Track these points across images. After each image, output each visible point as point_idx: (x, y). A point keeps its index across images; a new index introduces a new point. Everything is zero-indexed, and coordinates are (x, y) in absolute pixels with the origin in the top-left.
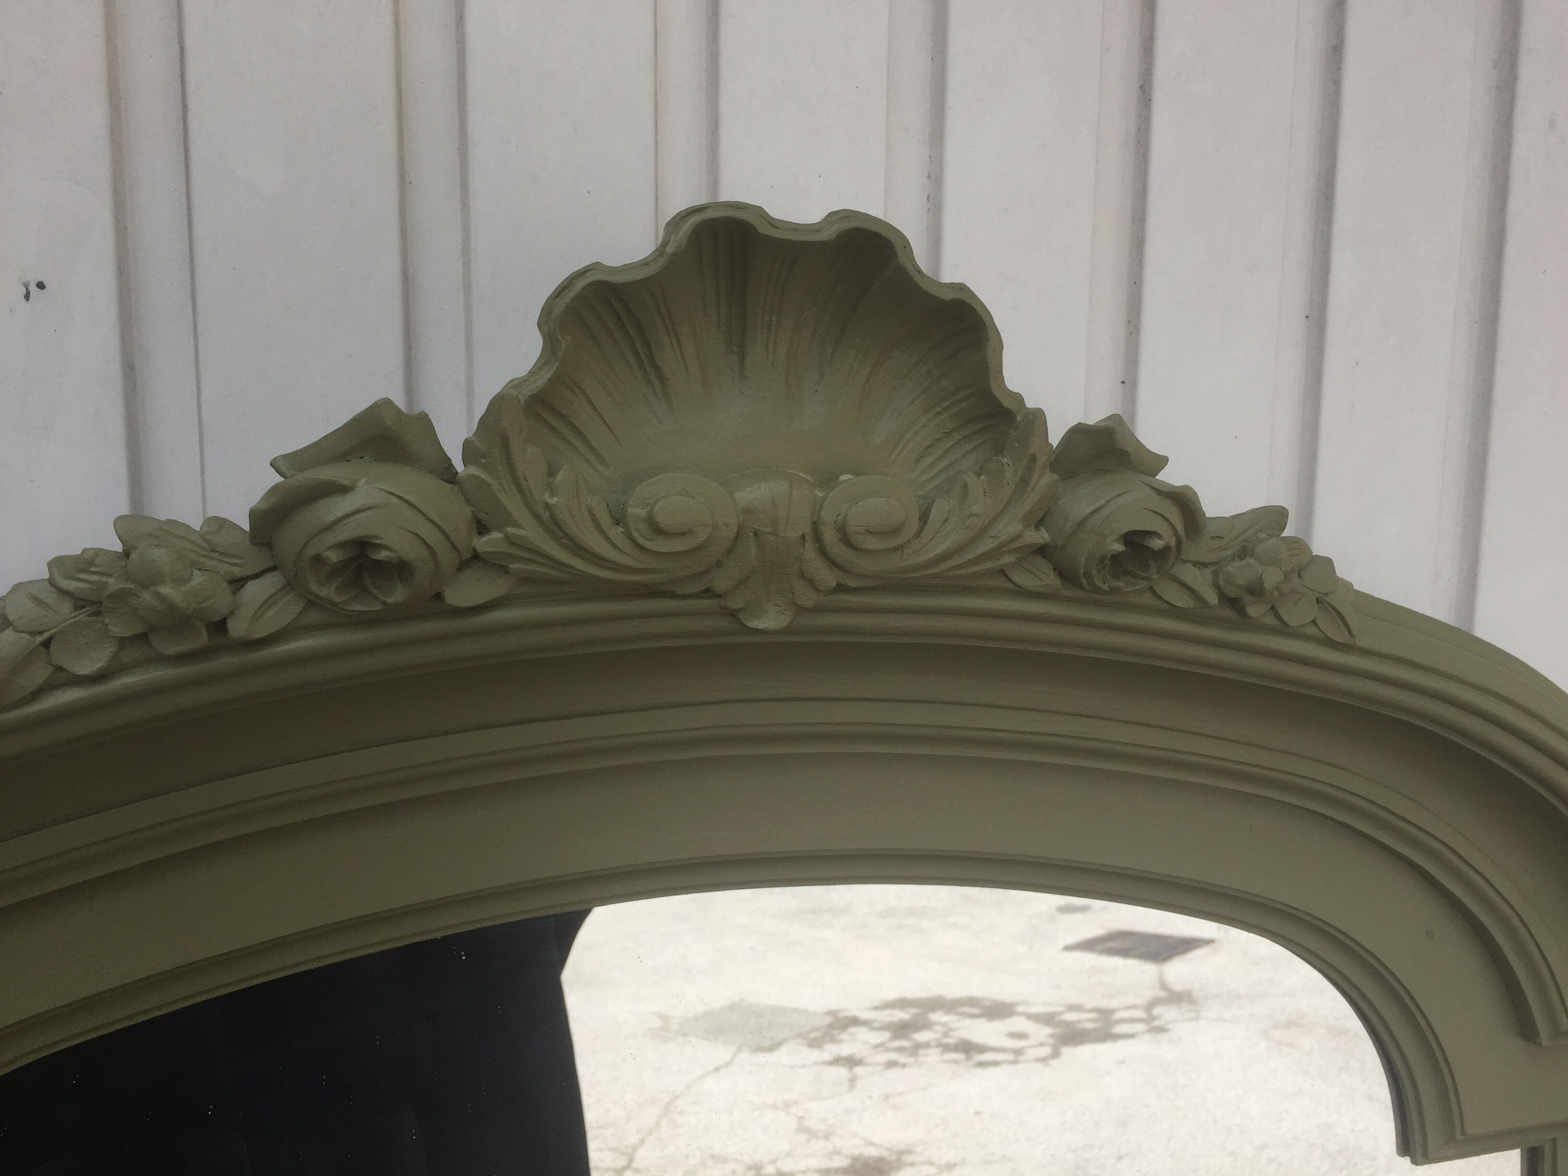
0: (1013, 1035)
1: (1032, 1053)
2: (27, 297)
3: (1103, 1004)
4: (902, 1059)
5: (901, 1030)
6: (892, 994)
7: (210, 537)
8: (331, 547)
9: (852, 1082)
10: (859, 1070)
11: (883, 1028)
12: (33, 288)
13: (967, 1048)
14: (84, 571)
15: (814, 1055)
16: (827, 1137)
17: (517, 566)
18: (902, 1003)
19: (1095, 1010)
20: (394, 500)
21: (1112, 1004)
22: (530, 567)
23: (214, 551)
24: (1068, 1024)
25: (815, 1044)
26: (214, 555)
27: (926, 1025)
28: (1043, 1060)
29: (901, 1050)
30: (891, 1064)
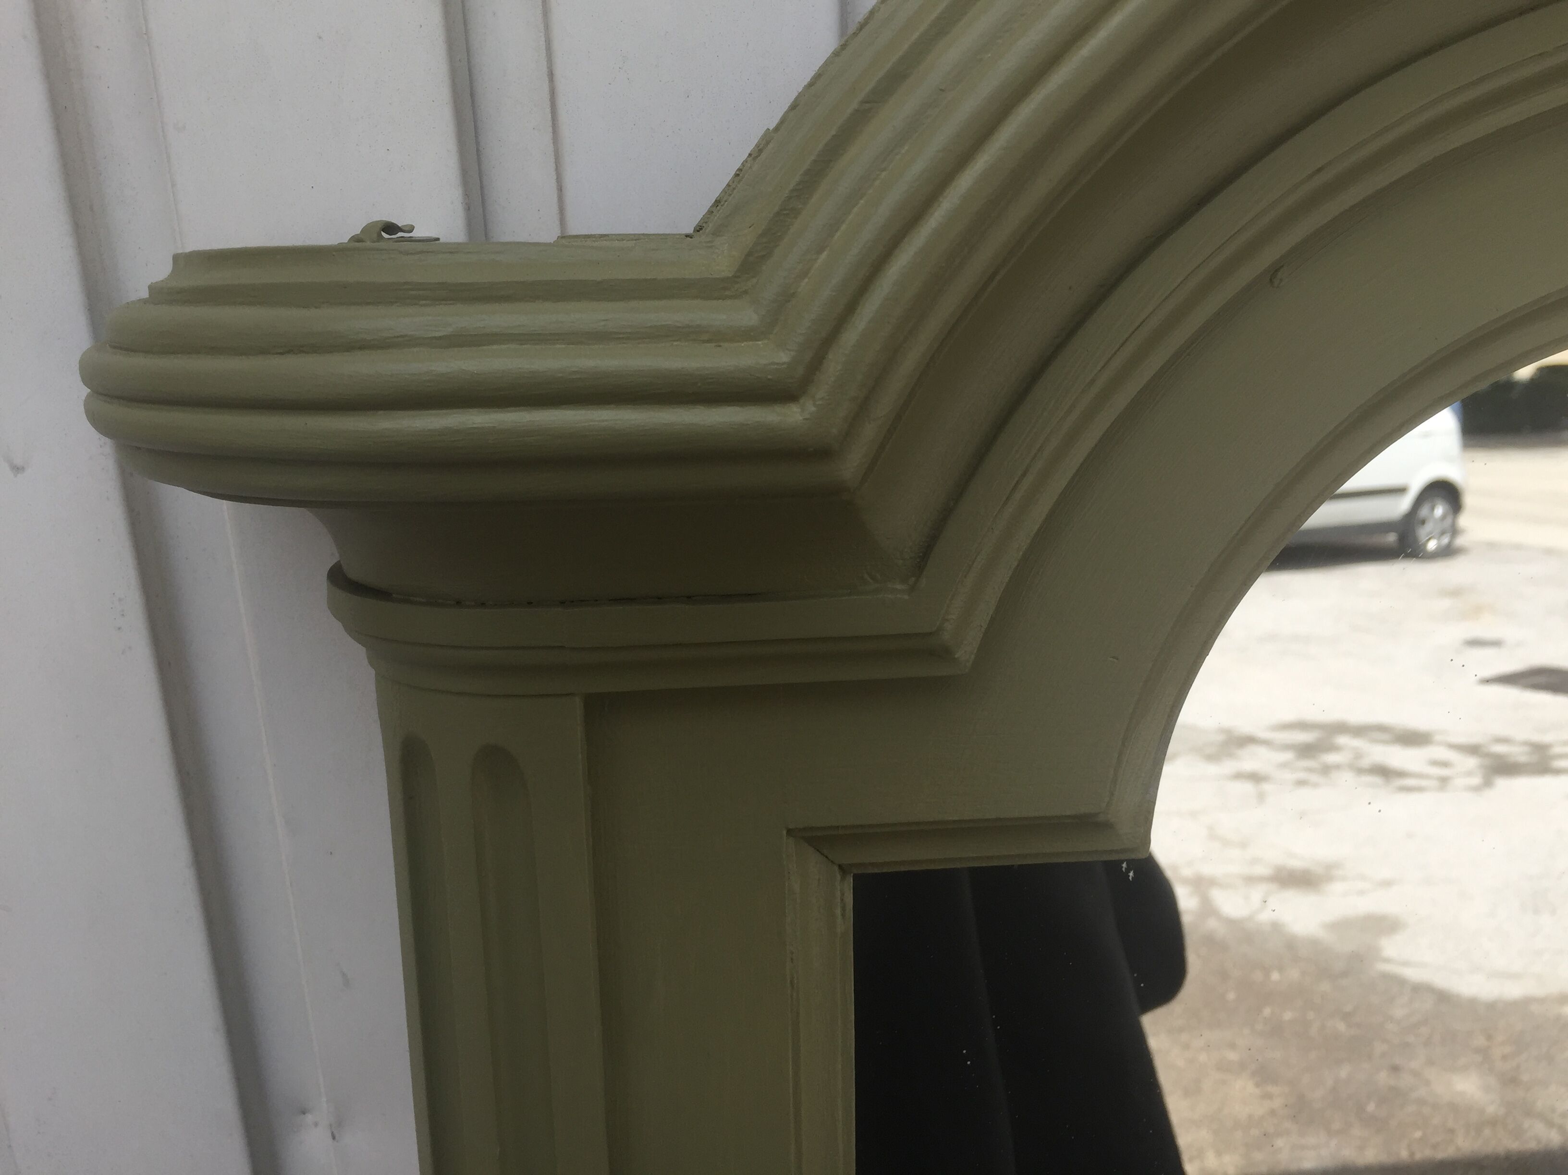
0: (1435, 763)
1: (1460, 782)
3: (1537, 738)
4: (1314, 778)
5: (1306, 751)
6: (1290, 716)
9: (1261, 798)
10: (1266, 787)
11: (1287, 747)
13: (1384, 772)
15: (1213, 769)
16: (1243, 845)
18: (1302, 726)
19: (1526, 743)
21: (1547, 738)
24: (1497, 757)
25: (1212, 758)
27: (1333, 748)
28: (1476, 789)
29: (1310, 770)
30: (1301, 783)
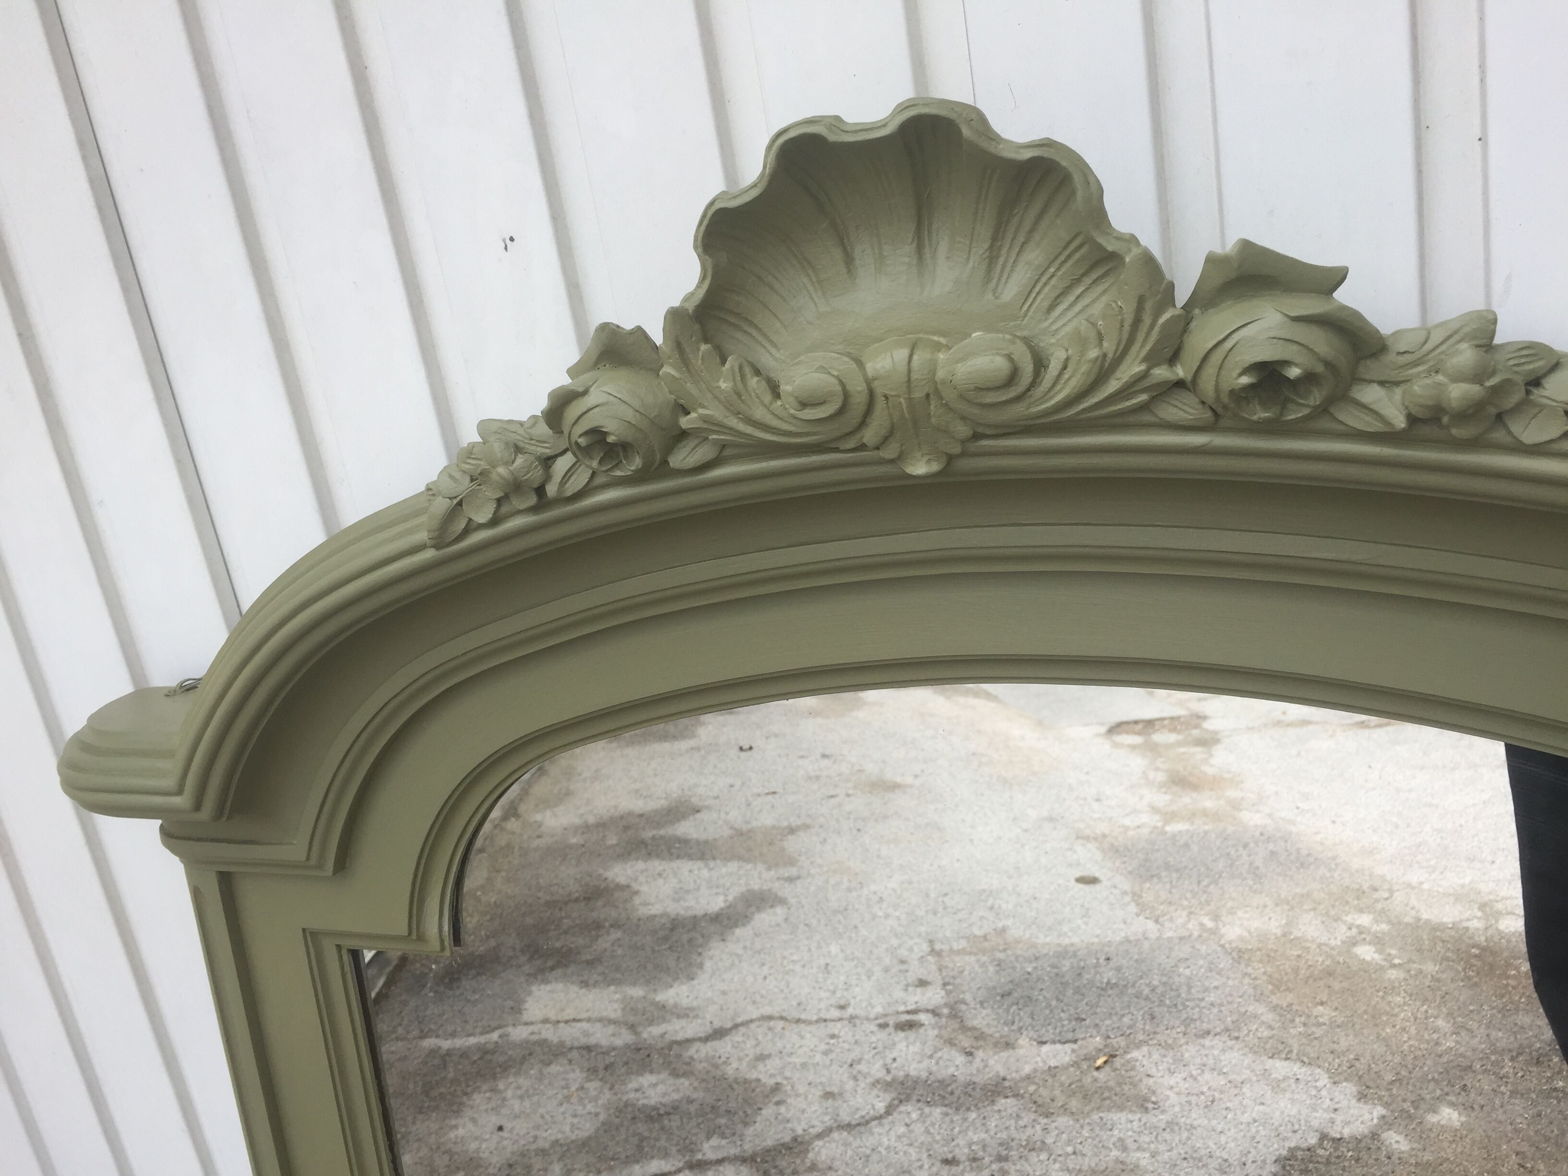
2: (506, 248)
7: (529, 431)
8: (580, 436)
12: (508, 242)
14: (469, 458)
17: (714, 437)
20: (612, 398)
22: (722, 437)
23: (531, 439)
26: (532, 442)
